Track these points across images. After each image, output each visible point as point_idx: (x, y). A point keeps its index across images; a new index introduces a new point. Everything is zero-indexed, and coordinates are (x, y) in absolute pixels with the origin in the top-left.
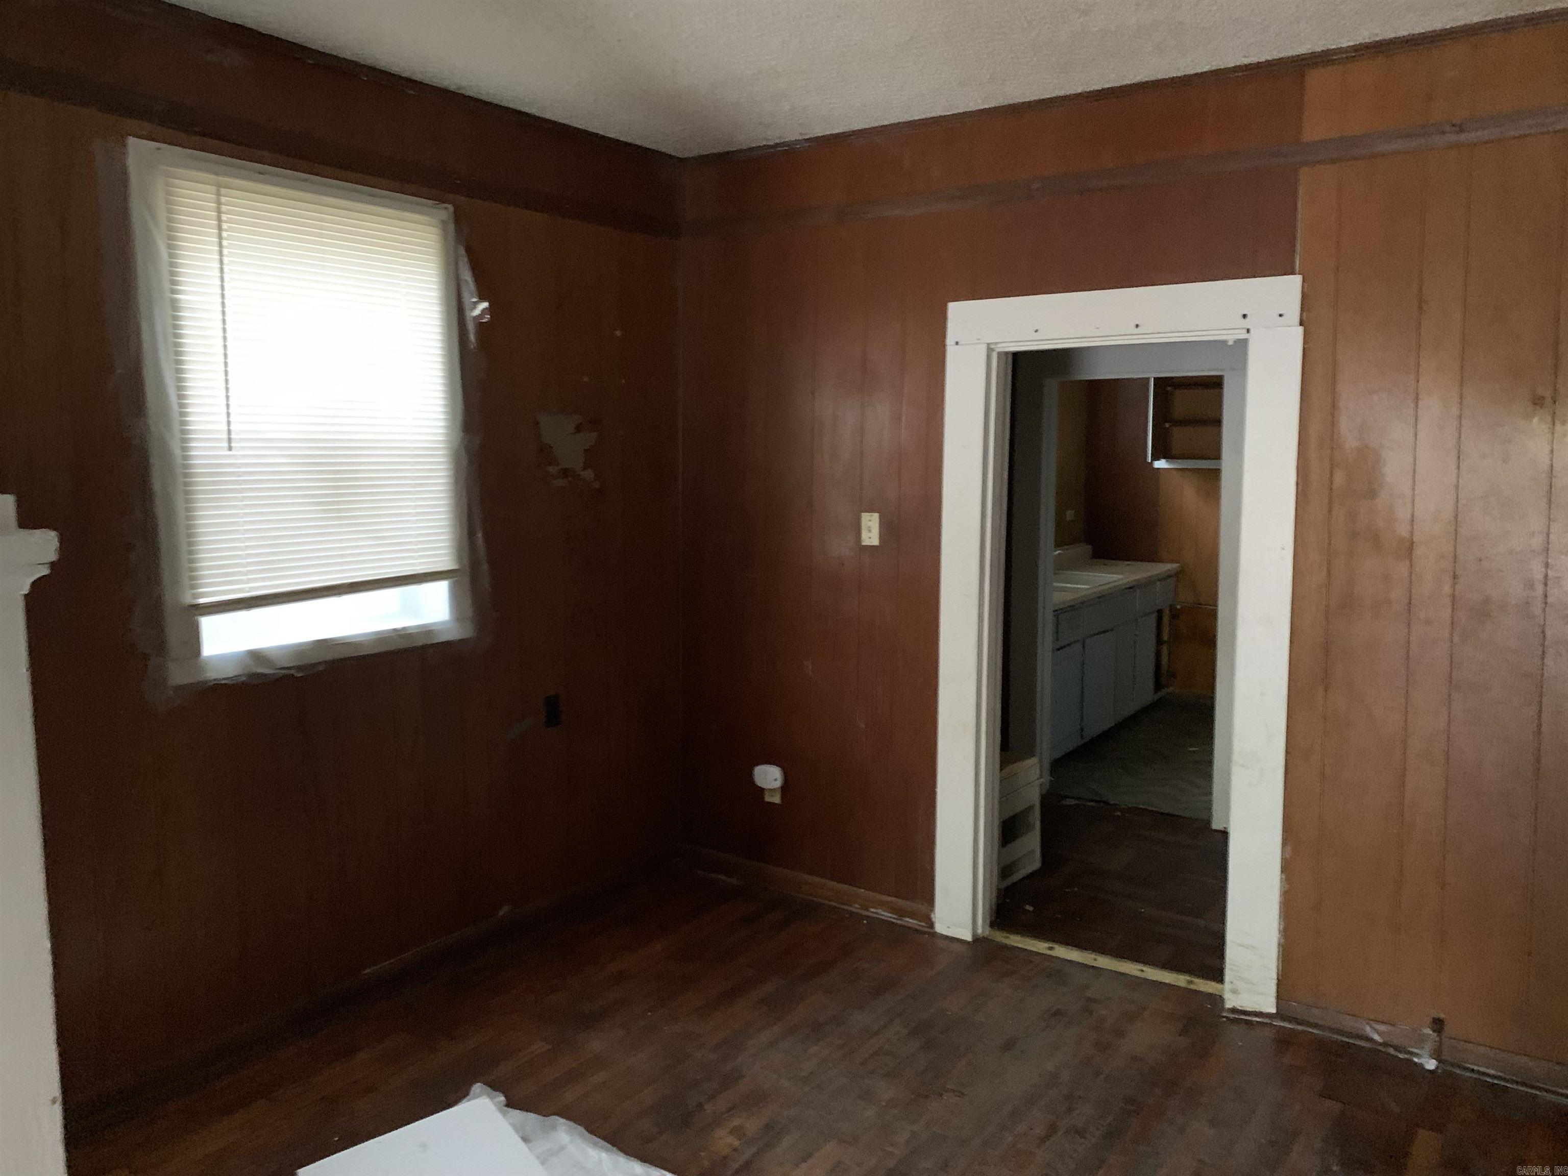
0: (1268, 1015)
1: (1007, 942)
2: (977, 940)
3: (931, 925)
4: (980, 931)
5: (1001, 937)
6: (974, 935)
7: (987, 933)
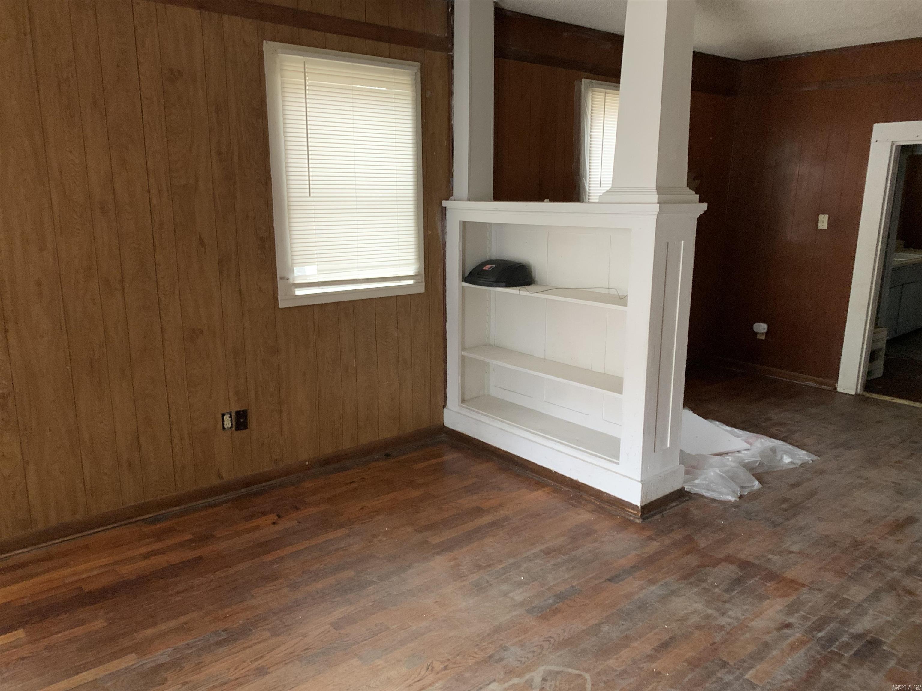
1: (872, 397)
2: (857, 395)
3: (835, 389)
4: (859, 391)
5: (868, 395)
6: (856, 393)
7: (861, 393)
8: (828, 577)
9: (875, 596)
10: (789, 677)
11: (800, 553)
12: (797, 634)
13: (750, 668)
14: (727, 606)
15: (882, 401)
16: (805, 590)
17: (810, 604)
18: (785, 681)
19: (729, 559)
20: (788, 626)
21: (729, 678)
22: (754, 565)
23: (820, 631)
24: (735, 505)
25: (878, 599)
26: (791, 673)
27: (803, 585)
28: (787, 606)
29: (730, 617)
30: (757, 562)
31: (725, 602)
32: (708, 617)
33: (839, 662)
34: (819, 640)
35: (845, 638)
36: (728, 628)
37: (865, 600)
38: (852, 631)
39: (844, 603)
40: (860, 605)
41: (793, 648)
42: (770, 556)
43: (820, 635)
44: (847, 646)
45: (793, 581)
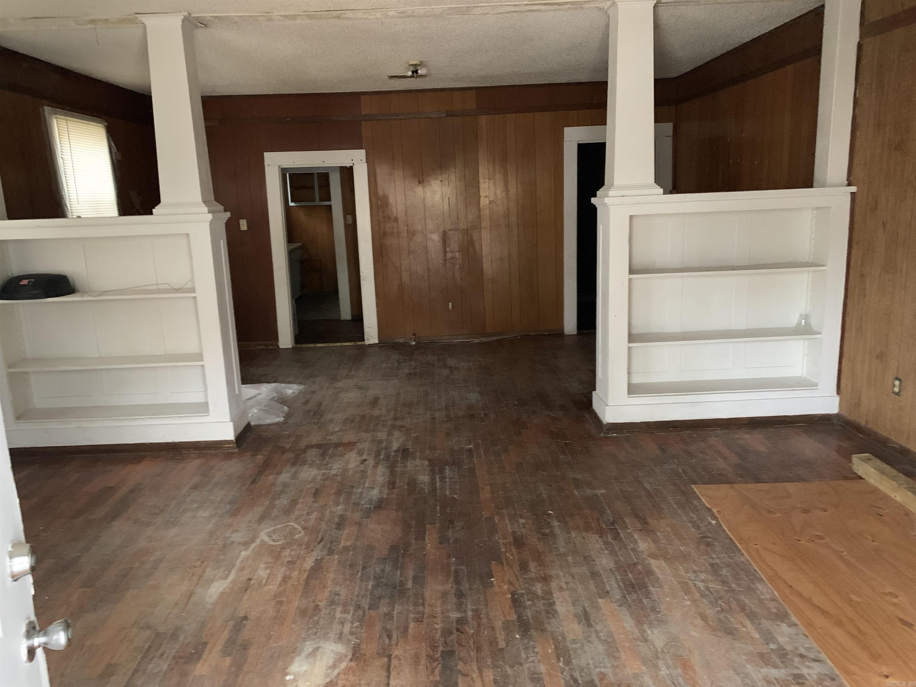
0: (377, 344)
1: (302, 346)
2: (293, 348)
3: (278, 346)
5: (299, 346)
6: (292, 346)
7: (295, 346)
8: (363, 435)
9: (390, 434)
10: (384, 477)
11: (341, 430)
12: (371, 462)
13: (365, 482)
14: (329, 465)
15: (310, 347)
16: (358, 444)
17: (366, 448)
18: (384, 480)
19: (310, 447)
20: (365, 460)
21: (359, 490)
22: (324, 444)
23: (380, 456)
24: (284, 423)
25: (392, 434)
26: (383, 476)
27: (356, 442)
28: (357, 453)
29: (335, 469)
30: (324, 442)
31: (327, 465)
32: (324, 474)
33: (398, 463)
34: (383, 459)
35: (393, 454)
36: (339, 473)
37: (387, 437)
38: (393, 450)
39: (380, 442)
40: (387, 440)
41: (375, 466)
42: (328, 437)
43: (382, 457)
44: (396, 456)
45: (349, 443)
